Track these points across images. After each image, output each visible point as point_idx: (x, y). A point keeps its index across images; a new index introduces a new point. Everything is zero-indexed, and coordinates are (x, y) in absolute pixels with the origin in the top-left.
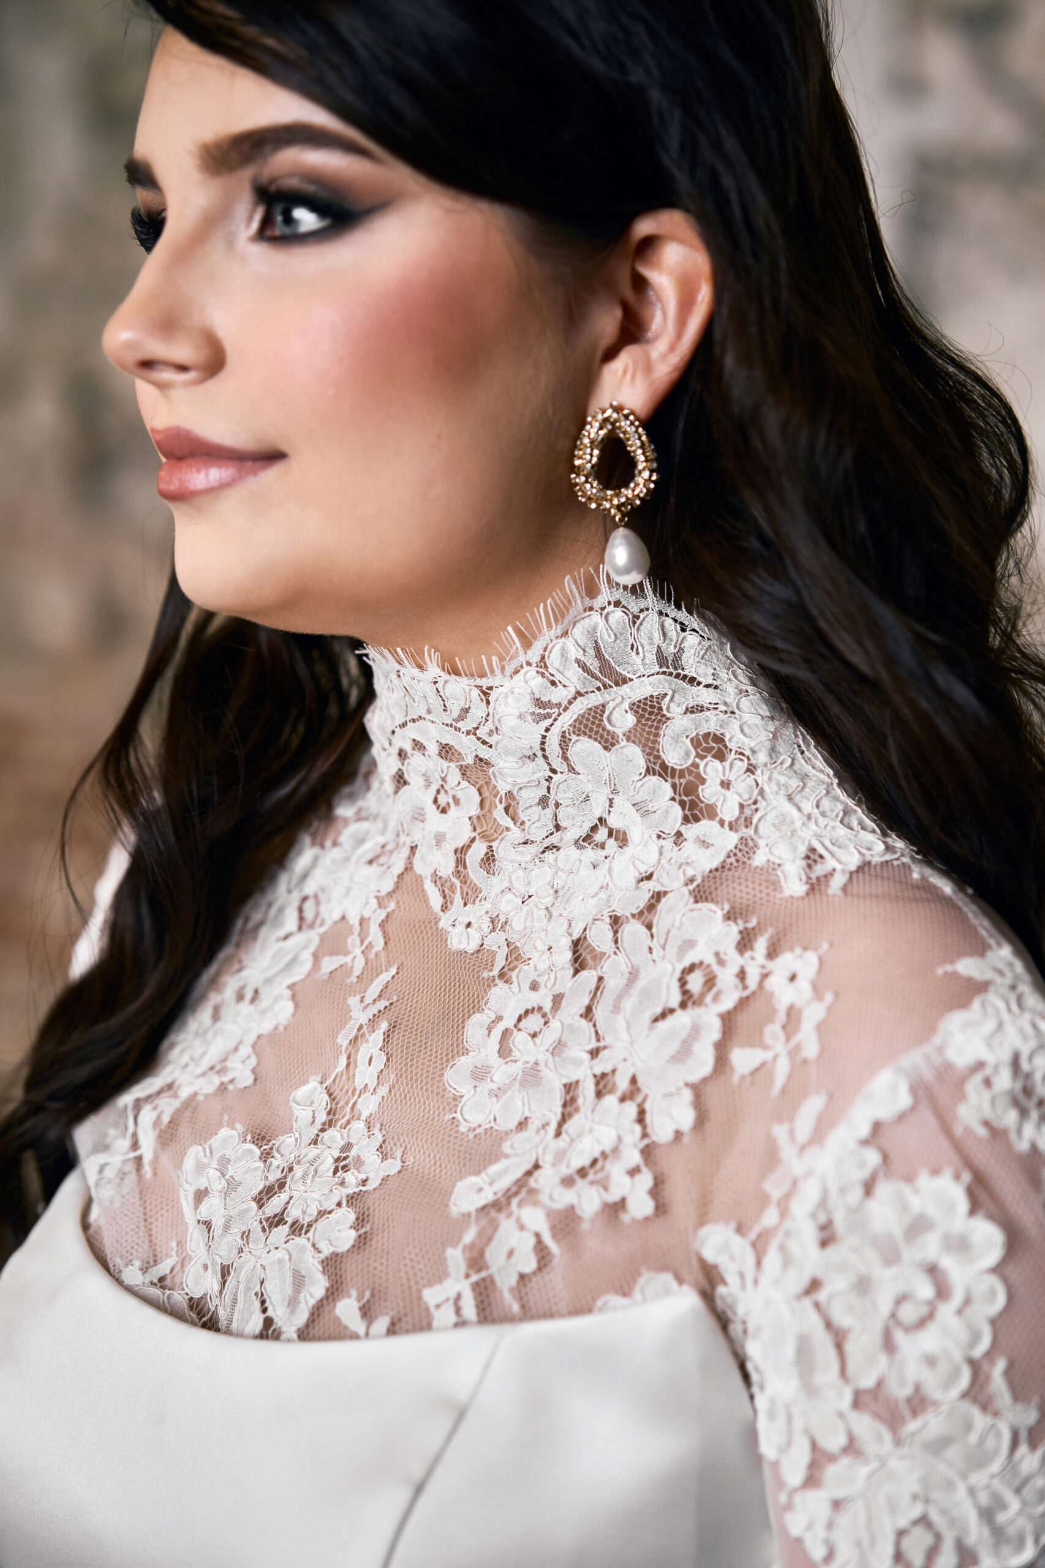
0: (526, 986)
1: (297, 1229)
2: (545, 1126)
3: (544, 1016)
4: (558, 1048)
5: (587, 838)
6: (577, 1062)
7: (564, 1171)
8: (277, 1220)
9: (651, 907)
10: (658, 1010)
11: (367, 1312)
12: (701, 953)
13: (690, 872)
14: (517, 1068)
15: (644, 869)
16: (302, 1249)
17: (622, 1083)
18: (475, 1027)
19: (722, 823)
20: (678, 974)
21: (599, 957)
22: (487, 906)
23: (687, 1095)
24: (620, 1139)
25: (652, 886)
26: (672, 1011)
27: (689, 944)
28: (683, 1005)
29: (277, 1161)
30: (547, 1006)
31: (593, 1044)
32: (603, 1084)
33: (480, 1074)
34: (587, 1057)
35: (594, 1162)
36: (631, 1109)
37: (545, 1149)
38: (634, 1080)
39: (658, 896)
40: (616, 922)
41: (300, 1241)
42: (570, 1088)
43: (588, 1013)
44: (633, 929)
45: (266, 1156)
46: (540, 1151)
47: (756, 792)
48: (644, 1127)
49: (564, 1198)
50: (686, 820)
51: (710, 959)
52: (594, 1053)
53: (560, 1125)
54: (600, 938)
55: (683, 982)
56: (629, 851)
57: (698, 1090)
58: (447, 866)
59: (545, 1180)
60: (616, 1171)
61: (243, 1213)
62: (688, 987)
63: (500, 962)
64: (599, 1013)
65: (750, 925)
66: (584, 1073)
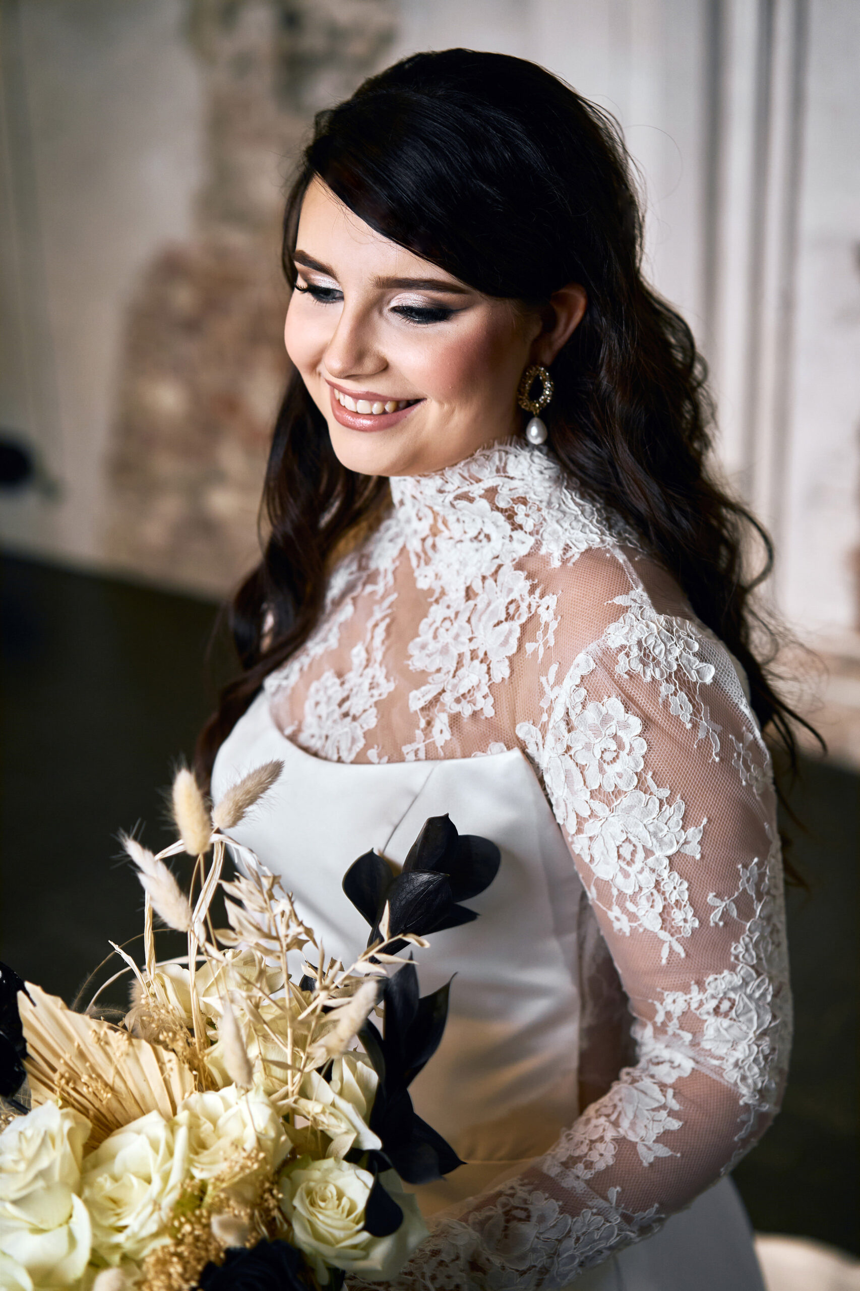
0: (445, 606)
1: (355, 718)
2: (448, 672)
3: (451, 621)
4: (457, 637)
5: (476, 538)
6: (463, 644)
7: (457, 695)
8: (346, 715)
9: (496, 572)
10: (496, 621)
11: (380, 757)
12: (515, 595)
13: (515, 555)
14: (439, 646)
15: (496, 554)
16: (356, 728)
17: (481, 655)
18: (423, 625)
19: (526, 532)
20: (506, 604)
21: (476, 595)
22: (434, 567)
23: (507, 662)
24: (480, 680)
25: (498, 561)
26: (502, 622)
27: (510, 590)
28: (506, 620)
29: (347, 686)
30: (453, 616)
31: (470, 636)
32: (474, 655)
33: (423, 647)
34: (468, 641)
35: (469, 691)
36: (484, 667)
37: (448, 683)
38: (486, 654)
39: (500, 566)
40: (484, 578)
41: (355, 724)
42: (460, 656)
43: (469, 621)
44: (490, 582)
45: (342, 684)
46: (446, 683)
47: (542, 519)
48: (490, 676)
49: (456, 708)
50: (513, 530)
51: (518, 598)
52: (471, 640)
53: (455, 672)
54: (477, 586)
55: (507, 608)
56: (492, 544)
57: (511, 659)
58: (419, 549)
59: (447, 698)
60: (478, 696)
61: (333, 711)
62: (509, 611)
63: (437, 595)
64: (473, 621)
65: (534, 583)
66: (466, 649)
